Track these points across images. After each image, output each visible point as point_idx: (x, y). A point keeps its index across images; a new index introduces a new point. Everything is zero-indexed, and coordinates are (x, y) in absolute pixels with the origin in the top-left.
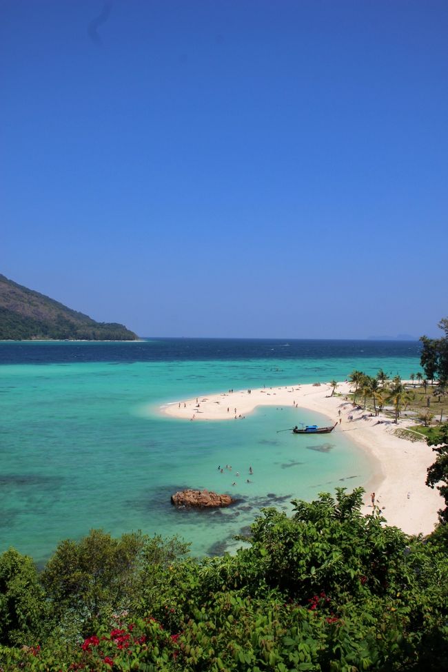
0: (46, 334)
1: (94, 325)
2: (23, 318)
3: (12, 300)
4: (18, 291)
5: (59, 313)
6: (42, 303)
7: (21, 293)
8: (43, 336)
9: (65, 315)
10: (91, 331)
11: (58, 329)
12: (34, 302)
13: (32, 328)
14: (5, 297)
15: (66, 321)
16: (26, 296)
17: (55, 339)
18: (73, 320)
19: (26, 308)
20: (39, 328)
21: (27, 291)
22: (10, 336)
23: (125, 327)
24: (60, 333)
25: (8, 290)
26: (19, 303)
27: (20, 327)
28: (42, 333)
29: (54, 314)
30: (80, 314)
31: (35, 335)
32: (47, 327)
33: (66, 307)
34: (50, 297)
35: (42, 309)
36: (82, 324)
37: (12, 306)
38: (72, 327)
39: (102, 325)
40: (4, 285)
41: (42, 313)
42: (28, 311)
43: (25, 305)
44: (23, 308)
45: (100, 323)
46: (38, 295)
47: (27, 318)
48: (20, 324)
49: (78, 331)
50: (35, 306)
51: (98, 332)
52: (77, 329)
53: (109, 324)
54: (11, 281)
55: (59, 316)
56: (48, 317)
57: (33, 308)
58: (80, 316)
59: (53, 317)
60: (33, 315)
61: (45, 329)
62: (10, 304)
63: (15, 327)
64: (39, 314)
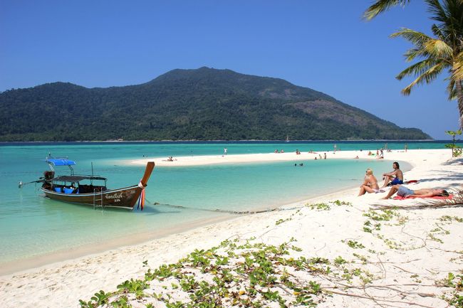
0: (358, 136)
1: (395, 128)
2: (342, 125)
3: (335, 113)
4: (339, 106)
5: (369, 121)
6: (356, 114)
7: (341, 107)
8: (355, 138)
9: (373, 122)
11: (367, 132)
12: (352, 114)
13: (348, 132)
14: (330, 111)
15: (373, 126)
16: (345, 110)
17: (364, 139)
18: (379, 126)
19: (345, 118)
20: (353, 132)
21: (346, 106)
22: (332, 137)
24: (368, 135)
25: (333, 106)
26: (340, 115)
27: (339, 131)
29: (366, 121)
31: (350, 137)
32: (359, 131)
35: (357, 119)
36: (385, 129)
37: (335, 117)
38: (378, 131)
39: (403, 130)
40: (329, 103)
41: (356, 121)
42: (347, 121)
43: (344, 115)
44: (343, 118)
45: (402, 128)
46: (355, 109)
47: (345, 125)
48: (339, 129)
49: (381, 133)
50: (351, 116)
53: (409, 129)
54: (338, 101)
55: (368, 123)
56: (361, 125)
57: (350, 118)
58: (389, 124)
59: (364, 124)
60: (350, 123)
61: (358, 132)
62: (333, 116)
63: (336, 131)
64: (354, 122)
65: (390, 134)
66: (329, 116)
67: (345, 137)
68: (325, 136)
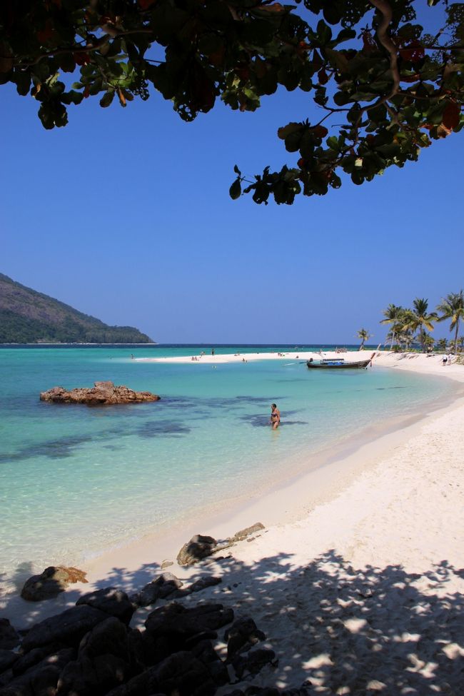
0: (54, 337)
1: (105, 328)
2: (28, 320)
3: (16, 302)
4: (23, 292)
5: (67, 315)
6: (49, 305)
7: (26, 294)
8: (50, 340)
9: (74, 317)
10: (101, 334)
11: (66, 332)
12: (41, 304)
13: (38, 331)
14: (8, 298)
15: (74, 324)
16: (31, 297)
17: (62, 342)
18: (82, 323)
19: (31, 310)
20: (45, 332)
21: (33, 293)
22: (14, 339)
23: (138, 330)
24: (68, 336)
25: (13, 290)
26: (23, 304)
27: (24, 329)
28: (48, 336)
29: (62, 317)
30: (91, 317)
31: (41, 338)
32: (54, 330)
33: (76, 310)
34: (59, 300)
35: (50, 312)
36: (92, 327)
37: (17, 307)
38: (81, 329)
39: (114, 329)
40: (7, 286)
41: (49, 315)
42: (35, 314)
43: (31, 306)
44: (29, 310)
45: (112, 327)
47: (32, 321)
48: (25, 327)
50: (41, 308)
51: (108, 335)
52: (87, 331)
53: (121, 328)
54: (17, 283)
55: (67, 318)
56: (55, 321)
57: (40, 310)
58: (92, 320)
59: (61, 320)
60: (39, 318)
61: (52, 332)
62: (14, 306)
63: (20, 329)
64: (45, 316)
65: (100, 334)
66: (7, 306)
67: (33, 339)
68: (4, 337)
